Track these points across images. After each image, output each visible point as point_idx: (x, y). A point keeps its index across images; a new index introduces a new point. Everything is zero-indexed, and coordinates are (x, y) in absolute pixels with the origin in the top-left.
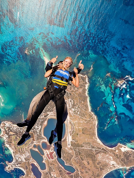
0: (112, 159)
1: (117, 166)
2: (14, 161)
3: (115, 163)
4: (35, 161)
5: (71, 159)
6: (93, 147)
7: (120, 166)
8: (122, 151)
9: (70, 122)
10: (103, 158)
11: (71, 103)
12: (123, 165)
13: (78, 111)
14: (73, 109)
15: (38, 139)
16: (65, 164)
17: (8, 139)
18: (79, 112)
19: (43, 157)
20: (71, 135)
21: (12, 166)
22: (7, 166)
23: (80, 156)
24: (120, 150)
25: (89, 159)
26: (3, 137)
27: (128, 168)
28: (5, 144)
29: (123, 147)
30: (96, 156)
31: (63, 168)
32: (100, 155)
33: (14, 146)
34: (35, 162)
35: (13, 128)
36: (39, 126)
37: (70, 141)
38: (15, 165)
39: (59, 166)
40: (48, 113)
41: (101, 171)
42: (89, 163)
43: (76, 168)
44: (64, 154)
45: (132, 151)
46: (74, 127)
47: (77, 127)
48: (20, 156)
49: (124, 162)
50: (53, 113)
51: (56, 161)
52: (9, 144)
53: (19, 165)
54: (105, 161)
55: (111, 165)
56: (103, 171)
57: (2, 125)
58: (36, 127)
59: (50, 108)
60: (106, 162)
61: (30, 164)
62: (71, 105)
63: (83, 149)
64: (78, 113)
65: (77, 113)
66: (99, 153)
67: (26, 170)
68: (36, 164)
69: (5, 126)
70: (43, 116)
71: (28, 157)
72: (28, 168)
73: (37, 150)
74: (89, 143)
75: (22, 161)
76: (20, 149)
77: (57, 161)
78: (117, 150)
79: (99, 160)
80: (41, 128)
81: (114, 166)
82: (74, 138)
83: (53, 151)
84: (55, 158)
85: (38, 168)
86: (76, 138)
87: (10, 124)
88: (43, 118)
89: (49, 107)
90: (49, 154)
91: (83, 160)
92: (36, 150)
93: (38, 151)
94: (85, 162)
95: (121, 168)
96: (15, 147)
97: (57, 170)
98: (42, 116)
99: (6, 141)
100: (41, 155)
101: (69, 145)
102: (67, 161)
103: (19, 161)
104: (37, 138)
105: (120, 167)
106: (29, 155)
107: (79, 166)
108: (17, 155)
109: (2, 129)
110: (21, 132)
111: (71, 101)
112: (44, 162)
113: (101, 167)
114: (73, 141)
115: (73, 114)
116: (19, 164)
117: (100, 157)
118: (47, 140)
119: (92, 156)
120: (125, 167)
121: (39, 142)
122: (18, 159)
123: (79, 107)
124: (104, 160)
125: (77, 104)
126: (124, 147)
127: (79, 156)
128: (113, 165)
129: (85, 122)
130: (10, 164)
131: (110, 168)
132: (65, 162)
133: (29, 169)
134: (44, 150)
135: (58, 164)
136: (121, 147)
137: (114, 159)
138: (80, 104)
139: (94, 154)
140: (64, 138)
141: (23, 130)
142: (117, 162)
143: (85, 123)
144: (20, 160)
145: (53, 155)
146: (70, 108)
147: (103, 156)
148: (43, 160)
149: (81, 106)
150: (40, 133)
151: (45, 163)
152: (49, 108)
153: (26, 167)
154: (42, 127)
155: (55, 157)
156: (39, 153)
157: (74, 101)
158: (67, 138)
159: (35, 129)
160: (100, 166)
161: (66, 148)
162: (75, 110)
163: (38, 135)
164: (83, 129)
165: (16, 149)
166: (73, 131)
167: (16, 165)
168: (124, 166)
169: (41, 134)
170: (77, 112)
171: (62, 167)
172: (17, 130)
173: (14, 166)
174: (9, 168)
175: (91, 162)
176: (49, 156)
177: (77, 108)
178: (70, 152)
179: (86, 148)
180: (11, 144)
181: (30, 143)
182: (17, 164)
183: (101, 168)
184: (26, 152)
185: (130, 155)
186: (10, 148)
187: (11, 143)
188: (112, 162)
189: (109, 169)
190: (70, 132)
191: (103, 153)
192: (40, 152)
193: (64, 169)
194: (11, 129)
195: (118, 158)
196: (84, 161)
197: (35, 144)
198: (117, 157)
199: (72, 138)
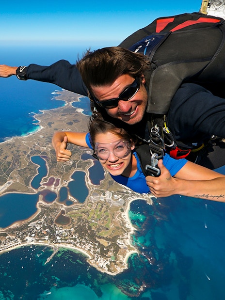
2: (131, 200)
4: (88, 186)
17: (121, 237)
19: (67, 185)
23: (9, 167)
26: (132, 246)
37: (3, 186)
43: (29, 158)
51: (50, 173)
52: (125, 227)
53: (125, 191)
57: (119, 270)
58: (38, 228)
61: (99, 186)
68: (89, 182)
69: (111, 262)
71: (95, 195)
75: (113, 194)
76: (103, 211)
80: (31, 222)
83: (42, 186)
84: (47, 178)
85: (88, 177)
87: (93, 261)
88: (12, 235)
91: (10, 163)
92: (73, 198)
93: (69, 196)
96: (113, 218)
97: (58, 165)
99: (129, 237)
100: (68, 188)
101: (9, 183)
102: (33, 168)
103: (120, 196)
104: (53, 212)
106: (92, 197)
107: (21, 159)
108: (117, 204)
109: (125, 261)
110: (77, 235)
112: (72, 180)
118: (38, 203)
122: (121, 199)
130: (145, 199)
132: (37, 169)
134: (57, 193)
135: (50, 170)
144: (117, 196)
145: (47, 182)
151: (70, 178)
156: (70, 192)
161: (18, 181)
163: (48, 215)
169: (42, 214)
171: (47, 166)
172: (84, 241)
176: (54, 183)
178: (16, 176)
182: (127, 193)
184: (93, 202)
186: (128, 220)
187: (117, 227)
193: (47, 163)
194: (98, 250)
197: (65, 206)
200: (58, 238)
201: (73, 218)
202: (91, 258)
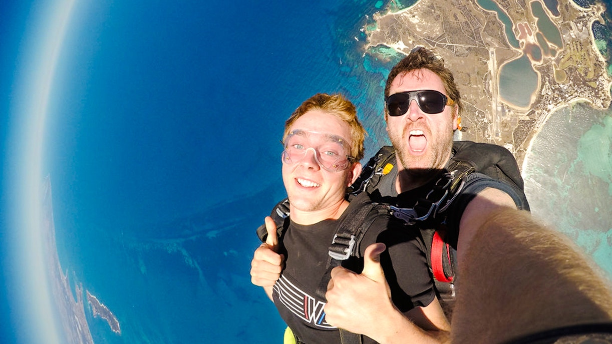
0: (417, 26)
1: (407, 15)
2: (590, 24)
3: (411, 21)
4: (553, 21)
5: (488, 25)
6: (450, 47)
7: (402, 15)
8: (402, 42)
9: (491, 97)
10: (431, 27)
11: (489, 133)
12: (398, 17)
13: (478, 116)
14: (486, 121)
15: (548, 67)
16: (496, 13)
17: (601, 73)
18: (475, 114)
19: (538, 29)
20: (490, 73)
21: (594, 13)
22: (602, 14)
23: (471, 30)
24: (406, 44)
25: (455, 24)
26: (608, 79)
27: (389, 13)
28: (606, 62)
29: (402, 49)
30: (444, 31)
31: (500, 6)
32: (438, 33)
33: (590, 57)
34: (552, 18)
35: (590, 96)
36: (545, 93)
37: (491, 60)
38: (588, 15)
39: (507, 10)
40: (528, 118)
41: (432, 4)
42: (455, 16)
43: (476, 5)
44: (500, 33)
45: (387, 43)
46: (485, 88)
47: (479, 87)
48: (581, 33)
49: (398, 23)
50: (520, 117)
51: (513, 19)
52: (600, 61)
53: (582, 15)
54: (428, 22)
55: (416, 15)
56: (429, 4)
57: (609, 103)
58: (550, 94)
59: (524, 126)
60: (425, 21)
61: (560, 16)
62: (489, 129)
63: (467, 43)
64: (477, 114)
65: (479, 113)
66: (440, 37)
67: (568, 3)
68: (551, 15)
69: (603, 100)
70: (536, 113)
71: (565, 32)
72: (564, 7)
73: (550, 44)
74: (457, 56)
75: (576, 23)
76: (579, 50)
77: (512, 21)
78: (411, 43)
79: (438, 23)
80: (541, 89)
81: (411, 13)
82: (484, 66)
83: (521, 42)
84: (516, 27)
85: (545, 7)
86: (480, 66)
87: (594, 104)
88: (538, 110)
89: (525, 130)
90: (528, 35)
91: (466, 22)
92: (552, 44)
93: (548, 43)
94: (462, 19)
95: (400, 12)
96: (589, 55)
97: (511, 3)
98: (538, 113)
99: (604, 70)
100: (541, 33)
101: (492, 53)
102: (494, 20)
103: (581, 23)
104: (549, 70)
105: (402, 13)
106: (564, 36)
107: (471, 11)
108: (585, 36)
109: (609, 94)
110: (576, 86)
111: (489, 135)
112: (537, 19)
113: (433, 11)
114: (485, 61)
115: (487, 112)
116: (581, 17)
117: (437, 30)
118: (532, 65)
119: (451, 31)
120: (394, 14)
121: (546, 61)
122: (584, 28)
123: (477, 124)
124: (429, 24)
125: (478, 129)
126: (400, 49)
127: (473, 30)
128: (414, 16)
129: (466, 96)
130: (597, 19)
131: (417, 9)
132: (498, 19)
133: (561, 4)
134: (537, 44)
135: (509, 14)
136: (404, 50)
137: (413, 27)
138: (475, 130)
139: (449, 35)
140: (501, 66)
141: (574, 89)
142: (409, 22)
143: (466, 94)
144: (580, 25)
145: (520, 33)
146: (491, 123)
147: (432, 32)
148: (538, 24)
149: (473, 127)
150: (545, 80)
151: (534, 17)
152: (526, 128)
153: (567, 10)
154: (541, 92)
155: (516, 30)
156: (546, 37)
157: (484, 136)
158: (496, 66)
159: (552, 89)
160: (435, 12)
161: (497, 46)
162: (482, 119)
163: (548, 76)
164: (469, 84)
165: (588, 50)
166: (486, 79)
167: (585, 14)
168: (396, 15)
169: (543, 77)
170: (480, 115)
171: (502, 8)
172: (583, 90)
173: (590, 13)
174: (598, 9)
175: (452, 19)
176: (526, 31)
177: (480, 123)
178: (489, 39)
179: (461, 47)
180: (596, 62)
181: (562, 61)
182: (584, 17)
183: (433, 8)
184: (569, 43)
185: (389, 37)
186: (598, 53)
187: (595, 65)
188: (415, 21)
189: (419, 8)
190: (491, 79)
191: (433, 37)
192: (544, 40)
193: (498, 4)
194: (593, 94)
195: (407, 30)
196: (464, 20)
197: (553, 58)
198: (409, 31)
199: (487, 67)
200: (567, 96)
201: (565, 70)
202: (591, 103)
